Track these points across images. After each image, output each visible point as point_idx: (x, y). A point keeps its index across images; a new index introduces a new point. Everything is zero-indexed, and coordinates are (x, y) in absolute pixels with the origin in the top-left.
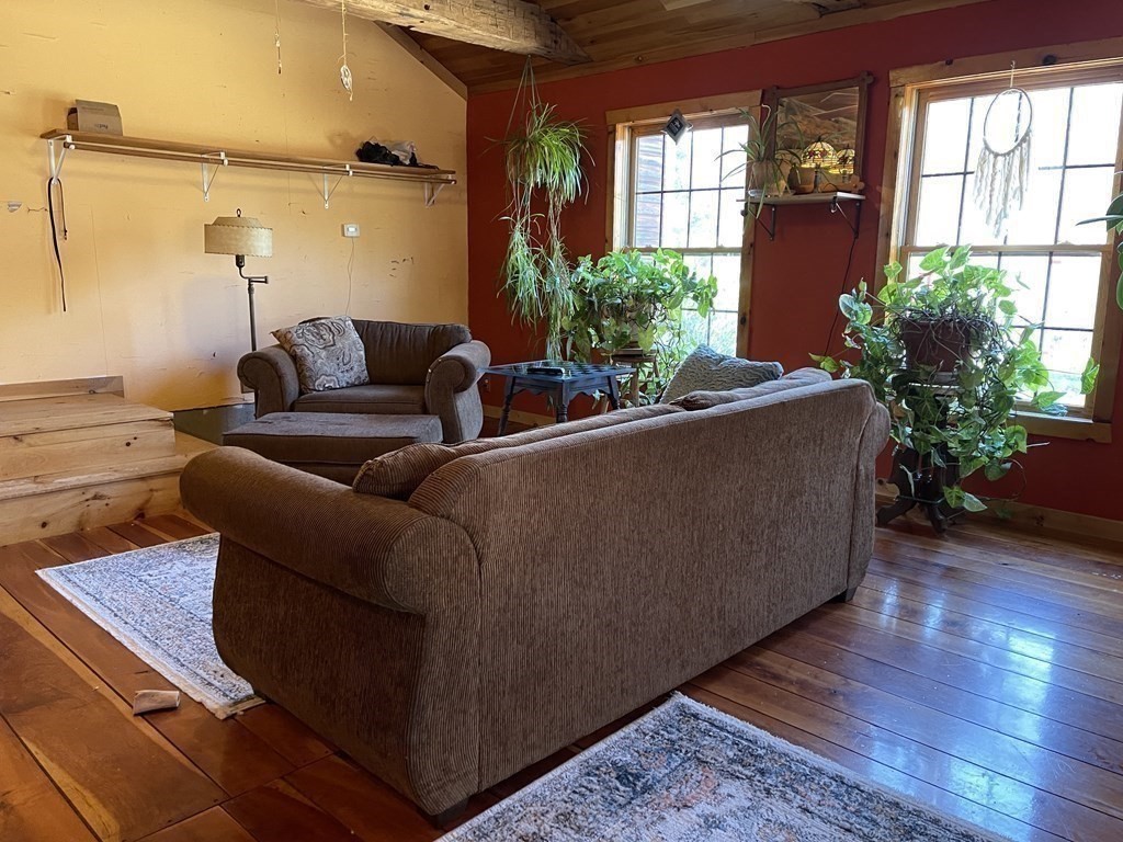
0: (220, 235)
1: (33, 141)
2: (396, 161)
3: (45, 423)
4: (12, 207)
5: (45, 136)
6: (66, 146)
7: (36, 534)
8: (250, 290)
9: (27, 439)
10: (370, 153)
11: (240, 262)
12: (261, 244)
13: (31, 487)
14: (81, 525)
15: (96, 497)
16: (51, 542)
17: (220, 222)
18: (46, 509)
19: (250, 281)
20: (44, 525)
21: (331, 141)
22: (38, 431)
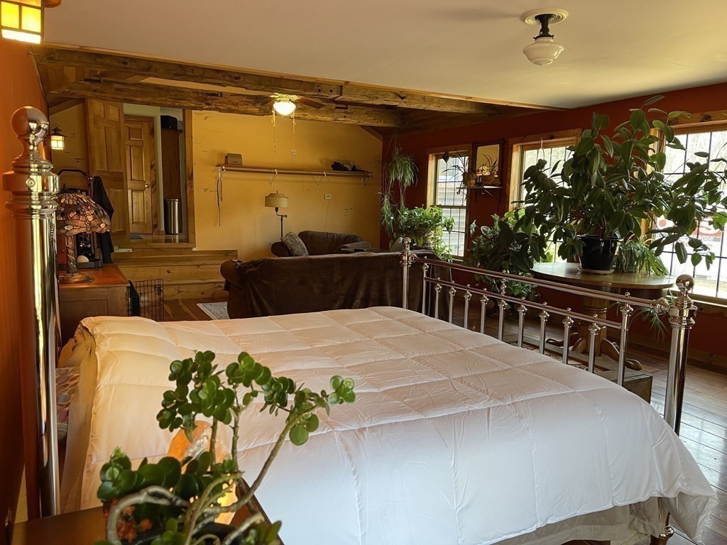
0: (270, 200)
1: (213, 168)
2: (346, 169)
3: (207, 262)
4: (205, 190)
5: (217, 166)
6: (223, 170)
7: (200, 296)
8: (282, 220)
9: (201, 267)
10: (337, 167)
11: (277, 210)
12: (284, 203)
13: (200, 281)
14: (213, 295)
15: (219, 287)
16: (203, 299)
17: (271, 195)
18: (204, 288)
19: (282, 216)
20: (203, 294)
21: (321, 162)
22: (204, 264)
